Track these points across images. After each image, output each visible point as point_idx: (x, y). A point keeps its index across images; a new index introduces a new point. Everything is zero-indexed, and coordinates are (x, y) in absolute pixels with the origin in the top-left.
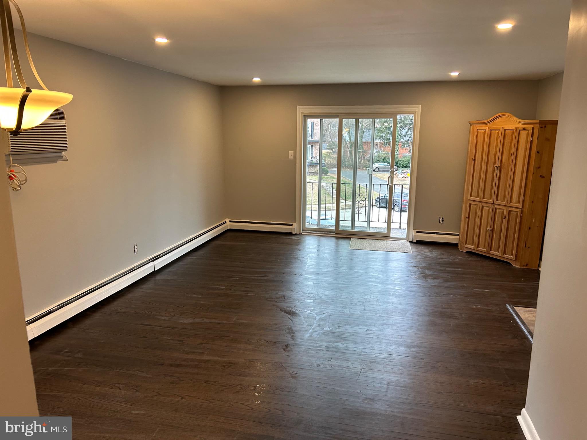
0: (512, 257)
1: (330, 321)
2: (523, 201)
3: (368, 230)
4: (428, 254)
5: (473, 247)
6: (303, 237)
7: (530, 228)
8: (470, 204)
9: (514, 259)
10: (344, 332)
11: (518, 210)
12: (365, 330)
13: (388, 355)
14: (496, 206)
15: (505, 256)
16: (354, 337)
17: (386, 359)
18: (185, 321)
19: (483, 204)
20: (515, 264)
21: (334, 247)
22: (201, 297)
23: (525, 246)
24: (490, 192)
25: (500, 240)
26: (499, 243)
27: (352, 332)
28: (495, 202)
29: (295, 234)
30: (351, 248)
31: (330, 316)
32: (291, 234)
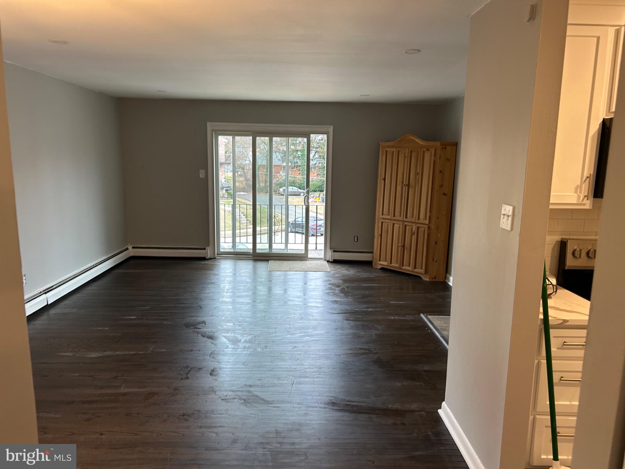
0: (422, 271)
1: (256, 342)
2: (430, 217)
3: (286, 251)
4: (345, 272)
5: (386, 263)
6: (218, 261)
7: (436, 243)
8: (382, 223)
9: (424, 273)
10: (271, 351)
11: (426, 226)
12: (292, 347)
13: (317, 369)
14: (406, 223)
15: (416, 270)
16: (282, 355)
17: (315, 373)
18: (94, 355)
19: (394, 222)
20: (425, 278)
21: (251, 270)
22: (109, 329)
23: (433, 260)
24: (399, 210)
25: (410, 255)
26: (410, 258)
27: (280, 351)
28: (405, 220)
29: (208, 258)
30: (270, 270)
31: (256, 338)
32: (204, 259)
